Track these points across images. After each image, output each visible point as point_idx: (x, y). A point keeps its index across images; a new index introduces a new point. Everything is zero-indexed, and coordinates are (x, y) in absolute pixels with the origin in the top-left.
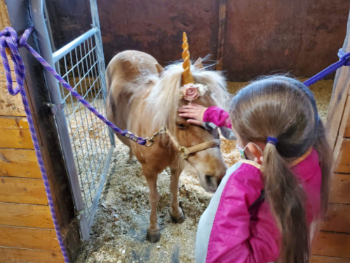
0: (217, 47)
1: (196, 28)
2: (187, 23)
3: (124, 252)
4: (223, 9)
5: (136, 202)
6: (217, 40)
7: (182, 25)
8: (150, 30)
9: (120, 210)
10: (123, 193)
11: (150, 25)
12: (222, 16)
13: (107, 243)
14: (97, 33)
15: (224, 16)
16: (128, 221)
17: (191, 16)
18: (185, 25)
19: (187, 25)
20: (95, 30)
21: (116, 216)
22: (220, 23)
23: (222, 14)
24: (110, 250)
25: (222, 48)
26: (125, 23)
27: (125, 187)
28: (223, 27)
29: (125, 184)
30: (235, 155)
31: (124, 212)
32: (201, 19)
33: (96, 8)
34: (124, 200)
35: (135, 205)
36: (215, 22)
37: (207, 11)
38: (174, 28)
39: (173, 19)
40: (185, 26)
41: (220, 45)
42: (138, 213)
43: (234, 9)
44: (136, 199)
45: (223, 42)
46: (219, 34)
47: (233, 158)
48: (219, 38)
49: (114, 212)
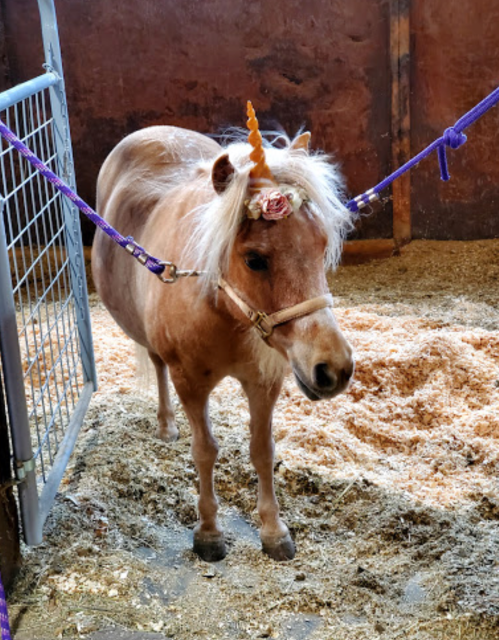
0: (391, 139)
1: (325, 89)
2: (300, 74)
3: (124, 575)
4: (400, 29)
5: (154, 502)
6: (390, 117)
7: (285, 82)
8: (193, 99)
9: (113, 510)
10: (121, 480)
11: (191, 86)
12: (400, 49)
13: (83, 559)
14: (56, 86)
15: (404, 50)
16: (134, 534)
17: (312, 55)
18: (292, 79)
19: (298, 82)
20: (52, 77)
21: (104, 519)
22: (395, 69)
23: (399, 44)
24: (92, 572)
25: (406, 140)
26: (121, 82)
27: (124, 466)
28: (405, 80)
29: (124, 461)
30: (424, 398)
31: (123, 517)
32: (338, 60)
33: (55, 27)
34: (121, 495)
35: (150, 507)
36: (380, 68)
37: (355, 38)
38: (262, 89)
39: (258, 66)
40: (292, 85)
41: (400, 132)
42: (159, 522)
43: (433, 29)
44: (154, 496)
45: (406, 123)
46: (394, 101)
47: (420, 405)
48: (395, 111)
49: (97, 512)
